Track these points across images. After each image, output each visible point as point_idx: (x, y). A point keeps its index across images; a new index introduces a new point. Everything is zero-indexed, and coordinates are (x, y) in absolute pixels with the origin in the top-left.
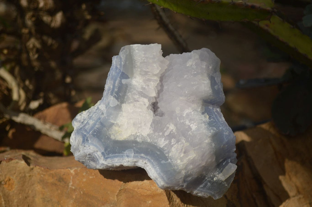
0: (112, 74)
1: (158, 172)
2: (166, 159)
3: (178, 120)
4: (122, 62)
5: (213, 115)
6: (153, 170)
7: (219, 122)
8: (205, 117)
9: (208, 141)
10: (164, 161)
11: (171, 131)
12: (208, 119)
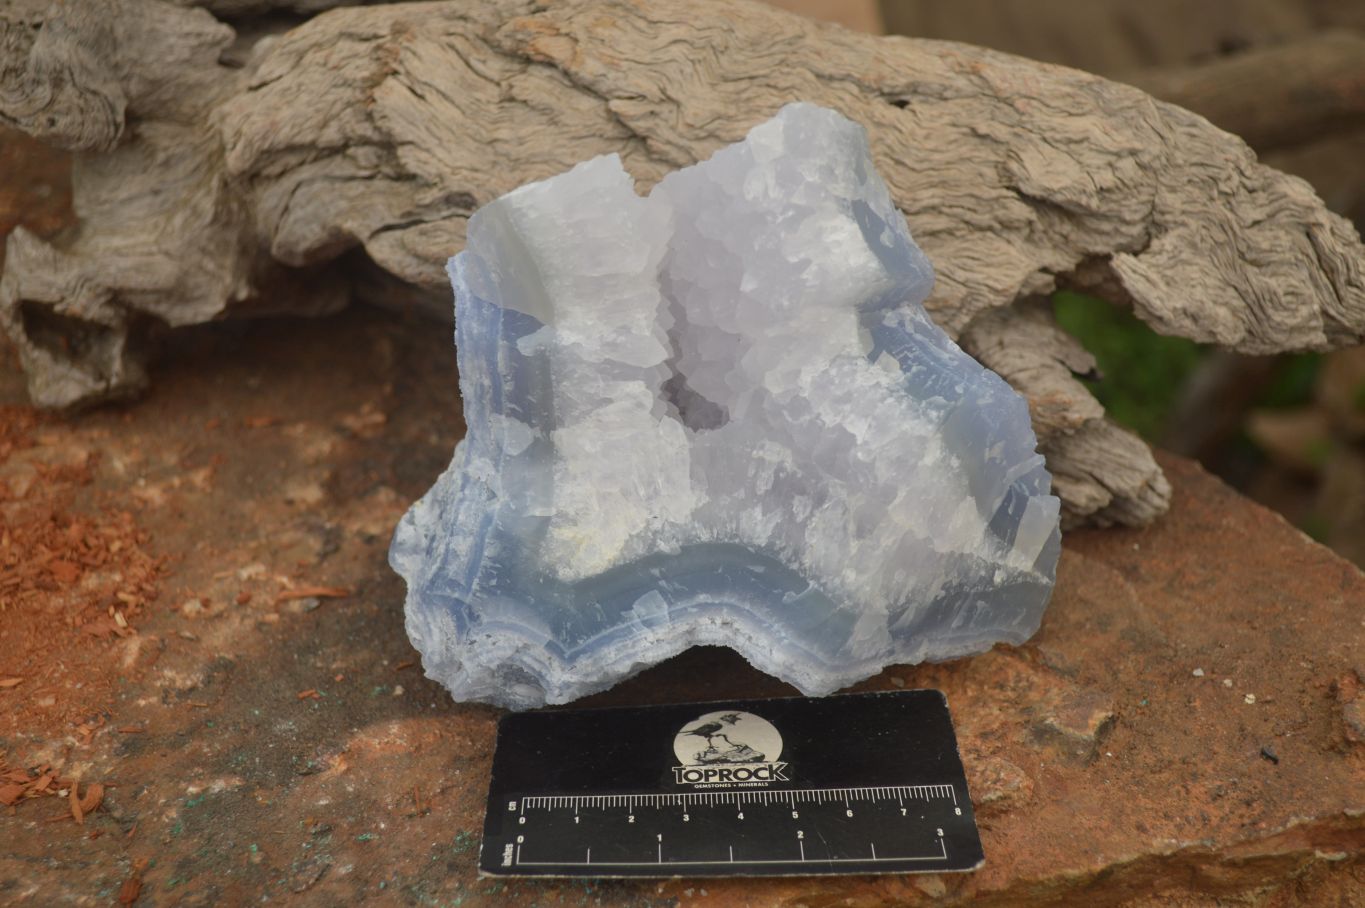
0: (470, 334)
1: (786, 641)
2: (797, 580)
3: (790, 419)
4: (493, 275)
5: (910, 350)
6: (763, 640)
7: (945, 366)
8: (886, 369)
9: (933, 454)
10: (793, 594)
11: (777, 473)
12: (900, 372)
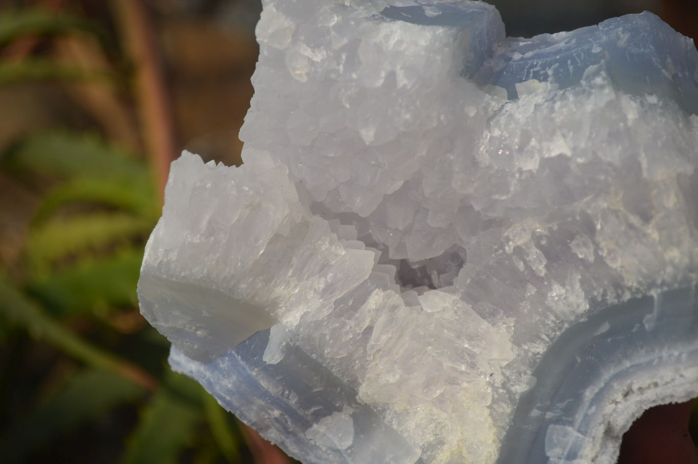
0: (229, 392)
1: (684, 356)
2: (641, 303)
3: (503, 198)
4: (199, 333)
5: (533, 66)
6: (666, 374)
7: (569, 49)
8: (530, 92)
9: (631, 110)
10: (649, 316)
11: (539, 246)
12: (543, 83)
